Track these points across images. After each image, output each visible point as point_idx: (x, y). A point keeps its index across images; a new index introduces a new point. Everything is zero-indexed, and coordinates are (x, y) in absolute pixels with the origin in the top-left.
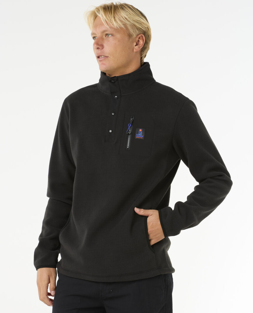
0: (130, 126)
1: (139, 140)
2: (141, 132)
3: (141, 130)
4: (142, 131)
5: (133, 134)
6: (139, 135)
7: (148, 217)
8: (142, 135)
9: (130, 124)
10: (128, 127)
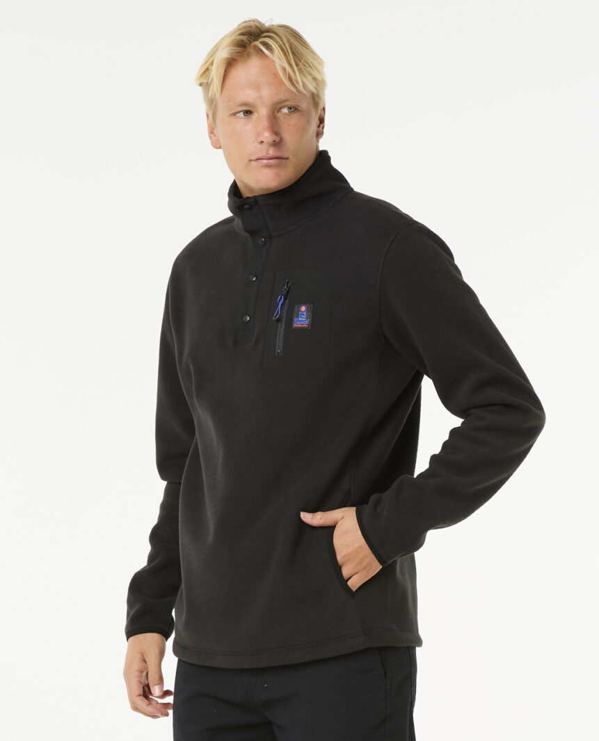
0: (281, 301)
2: (305, 313)
3: (303, 309)
4: (307, 310)
5: (289, 317)
6: (300, 319)
8: (307, 319)
9: (281, 298)
10: (277, 305)
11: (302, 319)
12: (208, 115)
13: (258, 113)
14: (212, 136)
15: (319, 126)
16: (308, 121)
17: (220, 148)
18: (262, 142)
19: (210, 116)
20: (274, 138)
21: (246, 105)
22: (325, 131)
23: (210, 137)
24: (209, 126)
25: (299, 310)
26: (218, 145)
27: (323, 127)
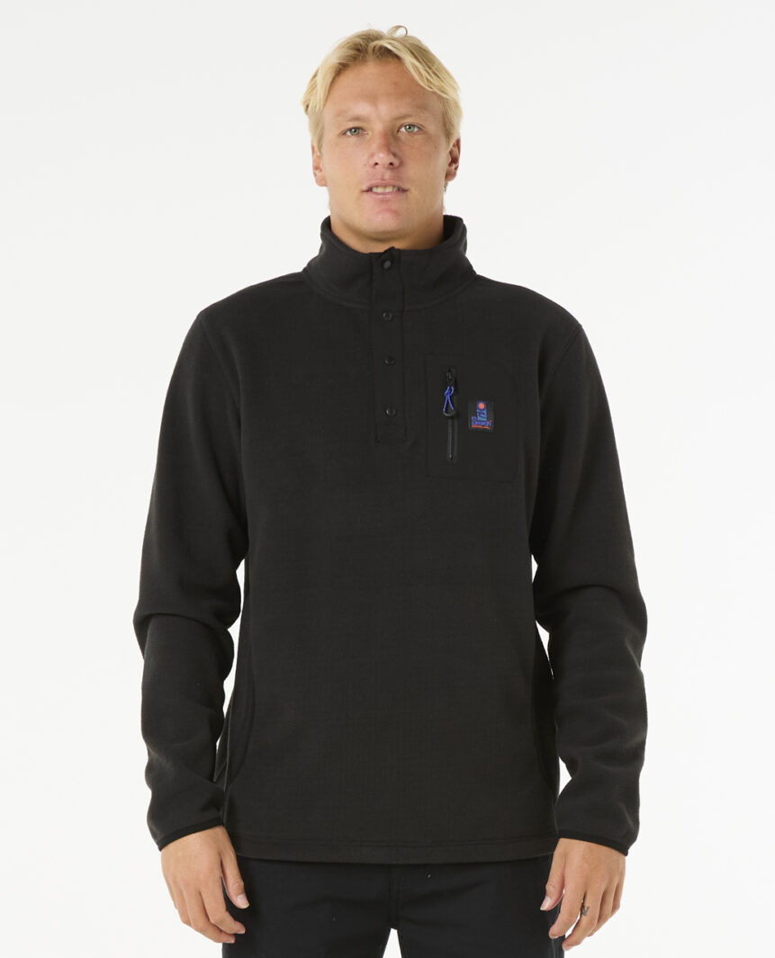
0: (449, 392)
1: (480, 432)
2: (485, 412)
3: (481, 405)
4: (487, 407)
5: (463, 416)
6: (478, 419)
8: (488, 418)
9: (450, 389)
11: (482, 418)
12: (313, 148)
13: (373, 131)
14: (317, 172)
15: (450, 165)
16: (436, 148)
17: (326, 185)
18: (377, 164)
19: (316, 149)
20: (392, 159)
21: (357, 119)
22: (458, 172)
23: (315, 175)
24: (314, 161)
25: (476, 407)
26: (323, 182)
27: (456, 168)
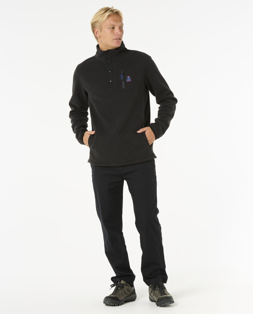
0: (122, 75)
1: (129, 82)
3: (128, 77)
5: (125, 79)
7: (145, 132)
8: (130, 79)
10: (121, 77)
18: (118, 34)
